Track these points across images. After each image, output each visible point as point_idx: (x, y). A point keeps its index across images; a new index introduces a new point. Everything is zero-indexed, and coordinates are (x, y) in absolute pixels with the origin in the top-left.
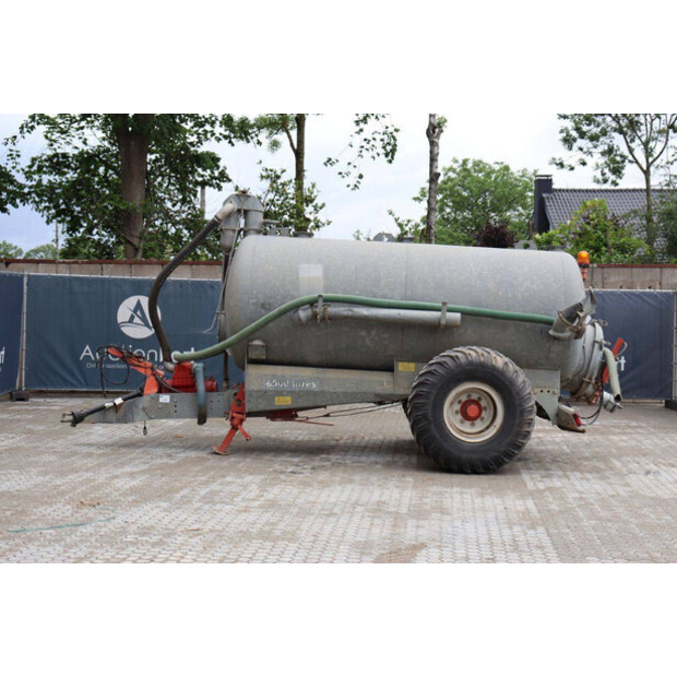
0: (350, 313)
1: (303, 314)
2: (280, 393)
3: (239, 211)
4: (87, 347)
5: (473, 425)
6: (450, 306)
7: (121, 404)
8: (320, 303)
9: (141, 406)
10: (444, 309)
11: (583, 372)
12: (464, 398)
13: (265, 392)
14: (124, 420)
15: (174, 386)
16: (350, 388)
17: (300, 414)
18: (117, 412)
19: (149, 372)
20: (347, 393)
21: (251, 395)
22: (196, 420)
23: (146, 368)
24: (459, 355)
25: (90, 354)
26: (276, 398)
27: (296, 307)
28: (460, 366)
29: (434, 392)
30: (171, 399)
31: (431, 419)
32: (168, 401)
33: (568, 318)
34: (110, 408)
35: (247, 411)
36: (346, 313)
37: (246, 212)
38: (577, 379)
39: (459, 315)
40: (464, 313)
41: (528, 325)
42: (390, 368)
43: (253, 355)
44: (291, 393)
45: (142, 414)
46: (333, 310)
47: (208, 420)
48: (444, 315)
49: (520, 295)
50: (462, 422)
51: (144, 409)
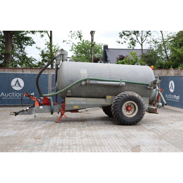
0: (96, 83)
1: (83, 83)
2: (75, 105)
3: (61, 54)
4: (2, 93)
5: (129, 112)
6: (122, 80)
7: (28, 109)
8: (88, 80)
9: (34, 110)
10: (121, 82)
11: (154, 98)
12: (127, 105)
13: (71, 105)
14: (30, 114)
15: (43, 104)
16: (94, 103)
17: (79, 110)
18: (27, 111)
19: (36, 100)
20: (93, 105)
21: (67, 106)
22: (50, 113)
23: (35, 99)
24: (126, 94)
25: (3, 95)
26: (74, 106)
27: (81, 81)
28: (127, 97)
29: (120, 104)
30: (43, 107)
31: (119, 111)
32: (42, 108)
33: (153, 84)
34: (26, 110)
35: (66, 110)
36: (95, 83)
37: (63, 55)
38: (152, 99)
39: (125, 83)
40: (126, 82)
41: (141, 85)
42: (105, 98)
43: (68, 95)
44: (78, 105)
45: (35, 112)
46: (91, 82)
47: (54, 113)
48: (121, 83)
49: (139, 77)
50: (126, 112)
51: (35, 110)
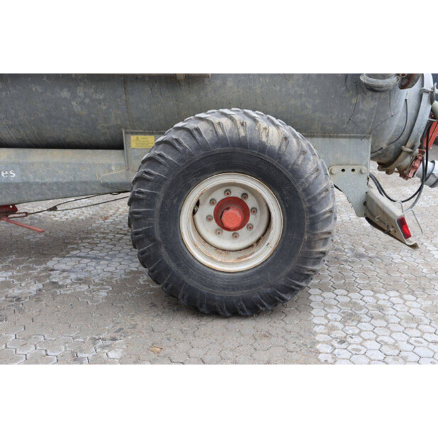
5: (235, 236)
11: (402, 139)
12: (219, 196)
24: (202, 126)
28: (202, 146)
29: (161, 194)
38: (393, 147)
42: (117, 145)
50: (218, 233)
